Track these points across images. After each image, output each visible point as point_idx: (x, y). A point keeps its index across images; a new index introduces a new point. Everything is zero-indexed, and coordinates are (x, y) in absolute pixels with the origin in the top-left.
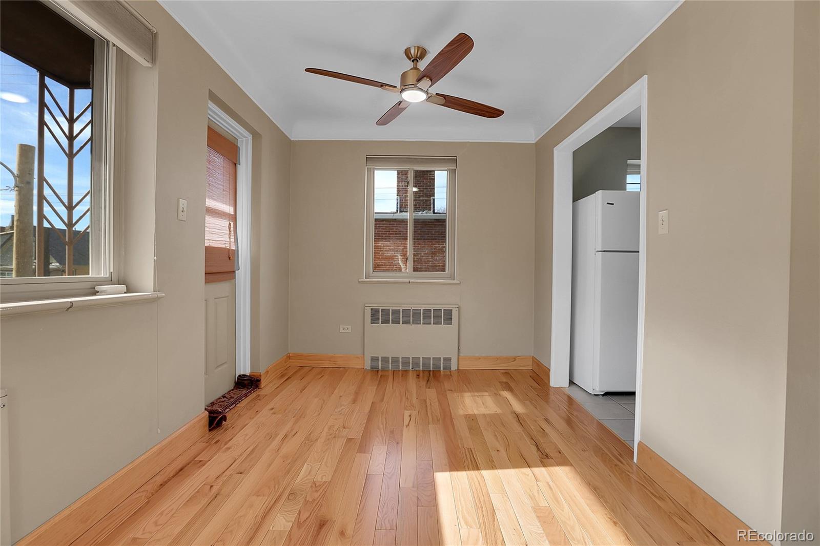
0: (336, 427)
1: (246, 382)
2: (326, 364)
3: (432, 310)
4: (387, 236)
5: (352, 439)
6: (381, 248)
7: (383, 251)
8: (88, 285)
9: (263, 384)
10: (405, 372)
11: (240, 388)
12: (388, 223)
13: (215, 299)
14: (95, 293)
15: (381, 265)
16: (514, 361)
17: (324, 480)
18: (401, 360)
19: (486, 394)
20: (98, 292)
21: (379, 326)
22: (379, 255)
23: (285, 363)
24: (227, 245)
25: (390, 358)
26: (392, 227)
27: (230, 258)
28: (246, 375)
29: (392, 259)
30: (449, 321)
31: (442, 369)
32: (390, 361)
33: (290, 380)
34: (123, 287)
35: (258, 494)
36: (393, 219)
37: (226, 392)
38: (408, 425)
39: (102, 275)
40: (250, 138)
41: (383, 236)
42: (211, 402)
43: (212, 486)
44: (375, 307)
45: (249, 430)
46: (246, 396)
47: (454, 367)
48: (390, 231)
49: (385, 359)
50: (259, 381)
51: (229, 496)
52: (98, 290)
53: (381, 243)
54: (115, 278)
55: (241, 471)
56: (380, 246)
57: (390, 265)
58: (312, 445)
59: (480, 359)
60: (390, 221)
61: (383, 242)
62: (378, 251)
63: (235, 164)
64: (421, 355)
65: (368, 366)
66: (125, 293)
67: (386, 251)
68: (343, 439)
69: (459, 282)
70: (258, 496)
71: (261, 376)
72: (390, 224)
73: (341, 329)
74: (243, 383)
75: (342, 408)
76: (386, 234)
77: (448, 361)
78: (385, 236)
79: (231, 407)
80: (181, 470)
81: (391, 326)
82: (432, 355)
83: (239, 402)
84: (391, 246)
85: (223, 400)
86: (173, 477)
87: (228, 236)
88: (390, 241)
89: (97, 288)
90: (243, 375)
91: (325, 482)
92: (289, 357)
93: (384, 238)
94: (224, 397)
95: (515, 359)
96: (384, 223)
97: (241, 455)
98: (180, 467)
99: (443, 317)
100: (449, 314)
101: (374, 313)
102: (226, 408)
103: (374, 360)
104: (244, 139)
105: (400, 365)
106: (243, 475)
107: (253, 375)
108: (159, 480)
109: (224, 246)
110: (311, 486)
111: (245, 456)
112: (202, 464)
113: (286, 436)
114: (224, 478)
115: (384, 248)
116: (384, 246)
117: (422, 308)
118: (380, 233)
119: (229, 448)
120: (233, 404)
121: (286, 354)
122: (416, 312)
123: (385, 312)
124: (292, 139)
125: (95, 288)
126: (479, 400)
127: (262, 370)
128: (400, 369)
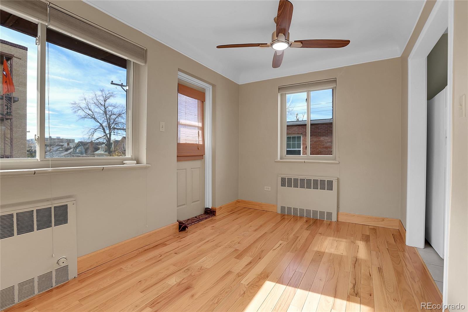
0: (235, 242)
1: (208, 211)
2: (257, 208)
3: (312, 180)
4: (326, 134)
5: (237, 250)
6: (322, 141)
7: (323, 143)
8: (121, 161)
9: (217, 214)
10: (301, 217)
11: (206, 214)
12: (327, 125)
13: (191, 168)
14: (124, 164)
15: (322, 152)
16: (382, 221)
17: (207, 267)
18: (299, 210)
19: (344, 240)
20: (125, 164)
21: (286, 188)
22: (321, 146)
23: (235, 204)
24: (197, 142)
25: (292, 208)
26: (330, 128)
27: (198, 149)
28: (209, 208)
29: (330, 148)
30: (330, 188)
31: (325, 219)
32: (292, 210)
33: (233, 213)
34: (135, 162)
35: (174, 265)
36: (330, 123)
37: (198, 215)
38: (275, 249)
39: (129, 157)
40: (211, 87)
41: (323, 134)
42: (188, 219)
43: (161, 256)
44: (284, 176)
45: (195, 235)
46: (206, 218)
47: (334, 219)
48: (328, 131)
49: (289, 209)
50: (215, 212)
51: (164, 262)
52: (124, 163)
53: (322, 138)
54: (133, 158)
55: (177, 253)
56: (322, 140)
57: (328, 152)
58: (216, 248)
59: (354, 216)
60: (328, 124)
61: (324, 138)
62: (320, 143)
63: (203, 102)
64: (312, 208)
65: (279, 211)
66: (136, 164)
67: (325, 143)
68: (233, 249)
69: (338, 162)
70: (174, 266)
71: (216, 209)
72: (328, 126)
73: (265, 188)
74: (207, 212)
75: (247, 232)
76: (326, 132)
77: (330, 214)
78: (325, 134)
79: (195, 223)
80: (157, 246)
81: (292, 189)
82: (319, 209)
83: (201, 221)
84: (329, 140)
85: (194, 218)
86: (152, 248)
87: (198, 138)
88: (328, 137)
89: (125, 162)
90: (208, 208)
91: (206, 268)
92: (239, 202)
93: (324, 135)
94: (195, 217)
95: (383, 220)
96: (324, 125)
97: (182, 245)
98: (157, 245)
99: (327, 185)
100: (330, 183)
101: (283, 180)
102: (193, 223)
103: (283, 208)
104: (208, 88)
105: (298, 213)
106: (176, 254)
107: (213, 209)
108: (146, 248)
109: (195, 143)
110: (199, 268)
111: (183, 246)
112: (166, 245)
113: (208, 241)
114: (168, 254)
115: (324, 141)
116: (324, 140)
117: (312, 178)
118: (322, 132)
119: (180, 241)
120: (197, 221)
121: (236, 200)
122: (309, 181)
123: (290, 180)
124: (240, 84)
125: (123, 162)
126: (335, 244)
127: (217, 207)
128: (299, 215)
